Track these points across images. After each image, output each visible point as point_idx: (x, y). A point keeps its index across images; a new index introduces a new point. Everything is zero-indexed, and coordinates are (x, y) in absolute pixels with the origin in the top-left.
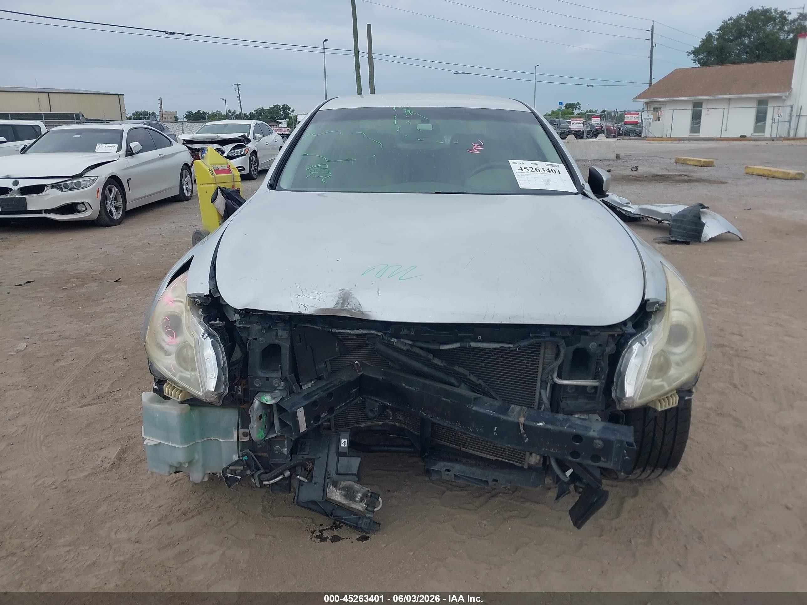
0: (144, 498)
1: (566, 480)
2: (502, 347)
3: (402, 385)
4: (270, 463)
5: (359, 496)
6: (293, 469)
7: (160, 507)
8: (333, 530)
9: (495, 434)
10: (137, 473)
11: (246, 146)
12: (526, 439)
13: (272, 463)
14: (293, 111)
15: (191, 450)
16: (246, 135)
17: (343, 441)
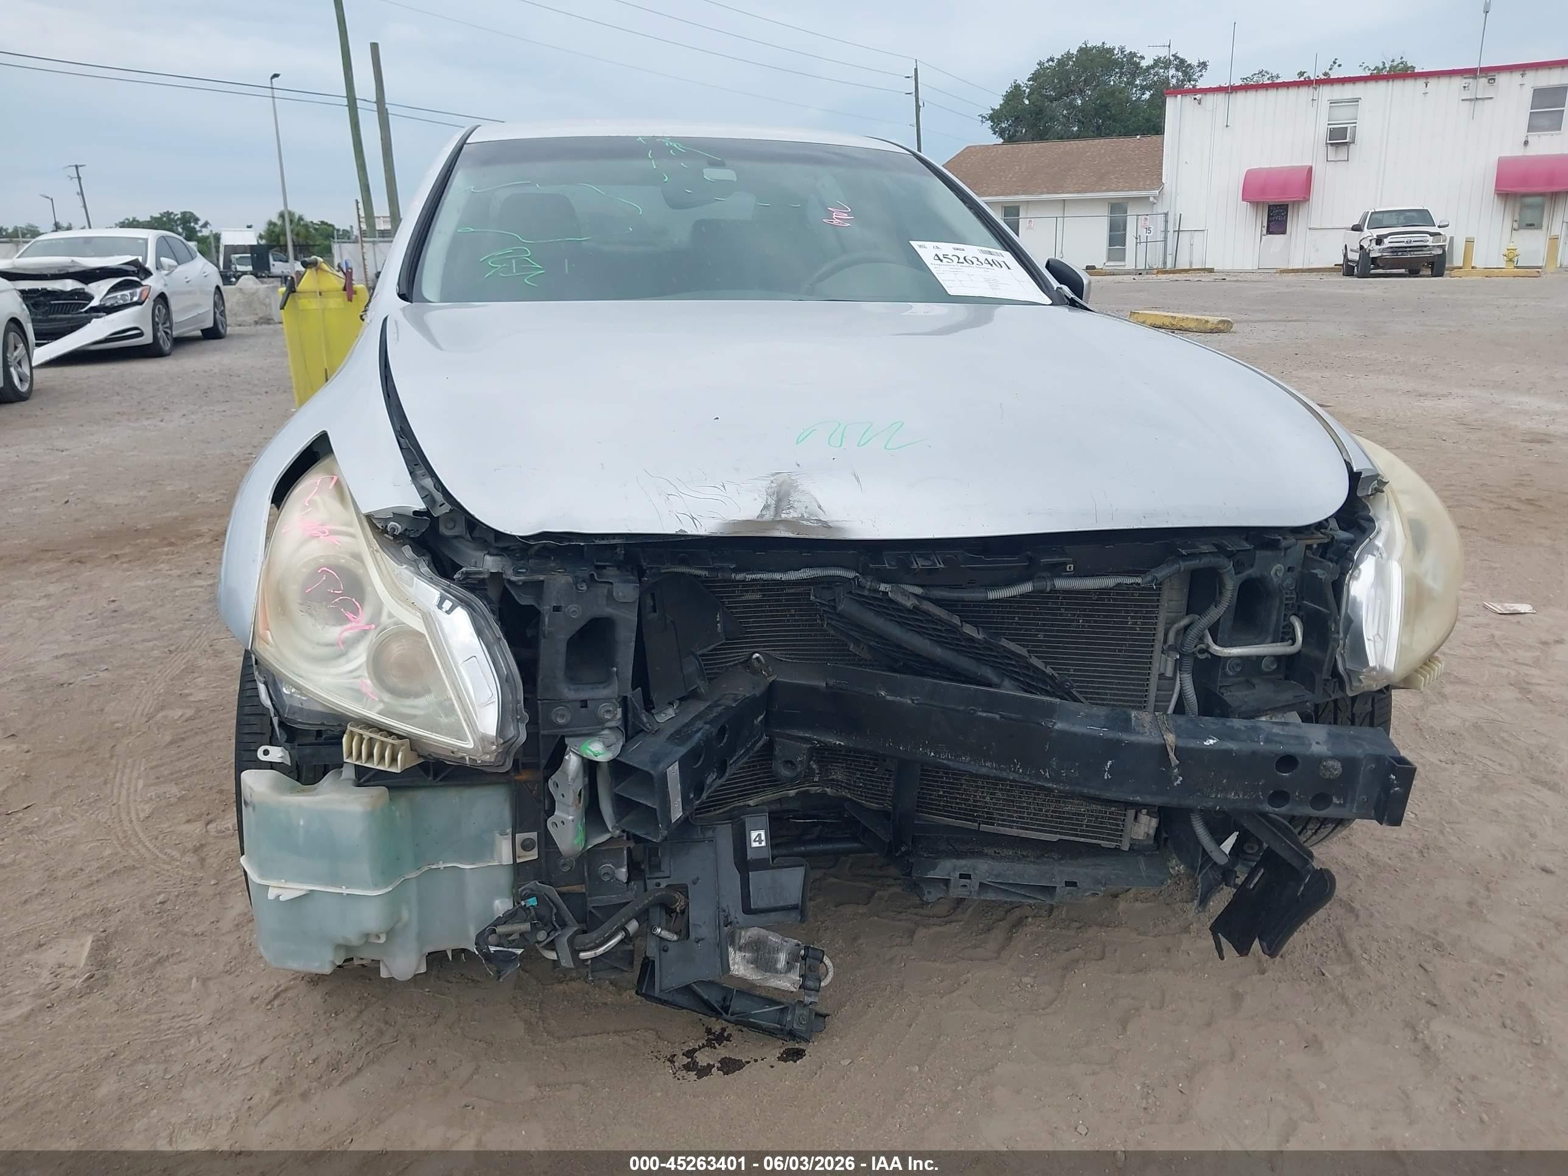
0: (210, 1045)
1: (1222, 861)
2: (1119, 584)
3: (878, 694)
4: (590, 906)
5: (782, 958)
6: (643, 916)
7: (262, 1061)
8: (715, 1048)
9: (1106, 777)
10: (162, 990)
11: (144, 283)
12: (1177, 779)
13: (593, 907)
14: (205, 225)
15: (393, 900)
16: (140, 259)
17: (754, 835)
